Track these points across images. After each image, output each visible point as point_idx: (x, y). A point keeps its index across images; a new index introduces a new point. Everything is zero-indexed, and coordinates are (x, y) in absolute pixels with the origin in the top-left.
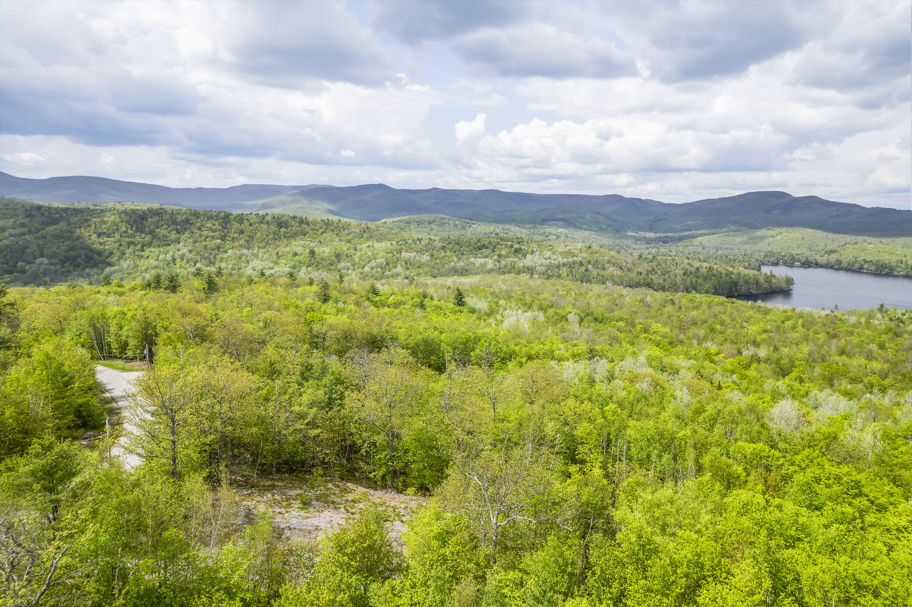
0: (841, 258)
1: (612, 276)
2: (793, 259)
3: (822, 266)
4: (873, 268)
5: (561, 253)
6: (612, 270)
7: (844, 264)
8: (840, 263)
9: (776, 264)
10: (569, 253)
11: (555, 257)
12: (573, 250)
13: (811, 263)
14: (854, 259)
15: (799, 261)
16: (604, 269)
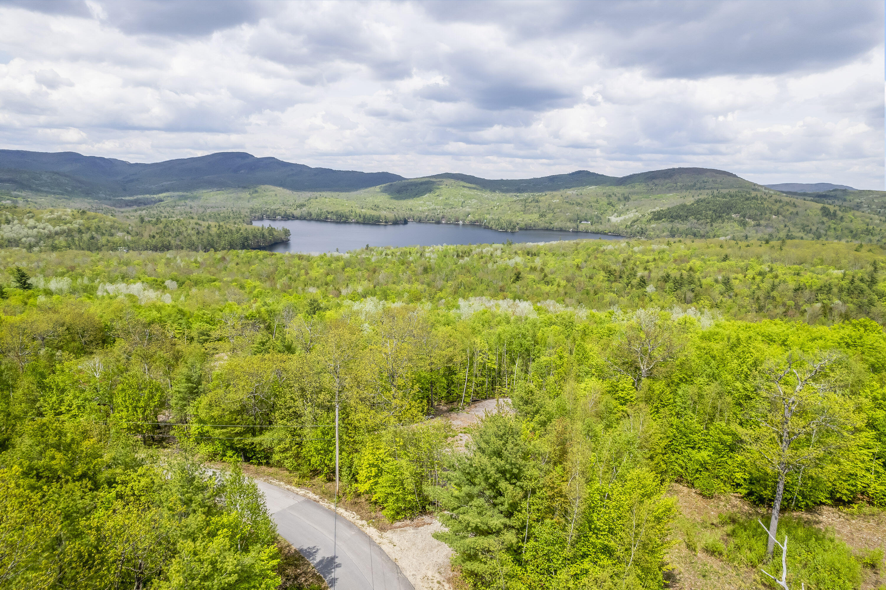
0: (310, 210)
1: (124, 242)
2: (275, 213)
3: (297, 218)
4: (335, 217)
5: (49, 221)
6: (119, 236)
7: (314, 216)
8: (311, 215)
9: (261, 219)
10: (59, 220)
11: (42, 226)
12: (63, 217)
13: (289, 216)
14: (319, 211)
15: (279, 214)
16: (112, 235)
